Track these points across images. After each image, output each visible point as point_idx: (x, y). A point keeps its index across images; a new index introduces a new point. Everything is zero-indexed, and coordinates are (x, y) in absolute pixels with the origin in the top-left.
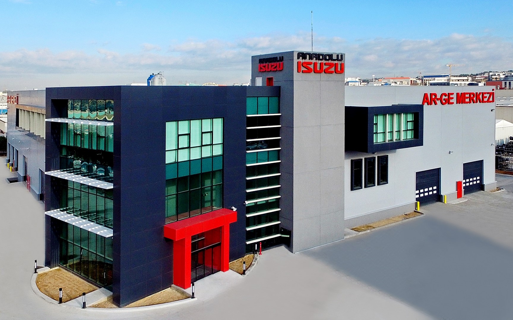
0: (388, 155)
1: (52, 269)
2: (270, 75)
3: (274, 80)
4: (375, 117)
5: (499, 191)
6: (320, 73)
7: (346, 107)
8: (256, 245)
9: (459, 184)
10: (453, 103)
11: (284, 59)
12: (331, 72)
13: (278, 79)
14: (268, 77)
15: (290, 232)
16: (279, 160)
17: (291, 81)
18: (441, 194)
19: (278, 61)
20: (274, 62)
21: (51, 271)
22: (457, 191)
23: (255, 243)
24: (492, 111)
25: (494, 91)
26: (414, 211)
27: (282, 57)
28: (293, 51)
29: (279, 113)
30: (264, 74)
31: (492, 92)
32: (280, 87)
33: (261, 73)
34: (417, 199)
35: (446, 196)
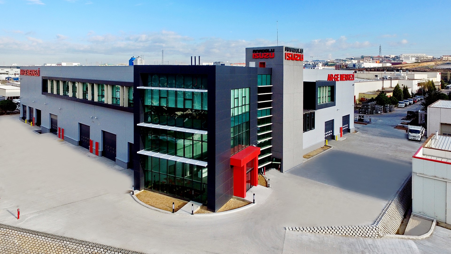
0: (315, 112)
1: (140, 191)
2: (262, 61)
3: (266, 64)
4: (318, 88)
5: (356, 133)
6: (294, 60)
7: (304, 82)
8: (263, 169)
9: (341, 128)
10: (339, 80)
11: (275, 51)
12: (298, 60)
13: (269, 63)
14: (261, 62)
15: (281, 160)
16: (271, 115)
17: (281, 66)
18: (334, 135)
19: (270, 52)
20: (266, 52)
21: (140, 193)
22: (340, 133)
23: (262, 168)
24: (353, 85)
25: (354, 74)
26: (325, 145)
27: (274, 49)
28: (283, 46)
29: (271, 85)
30: (258, 59)
31: (353, 74)
32: (271, 68)
33: (254, 59)
34: (326, 138)
35: (337, 136)
